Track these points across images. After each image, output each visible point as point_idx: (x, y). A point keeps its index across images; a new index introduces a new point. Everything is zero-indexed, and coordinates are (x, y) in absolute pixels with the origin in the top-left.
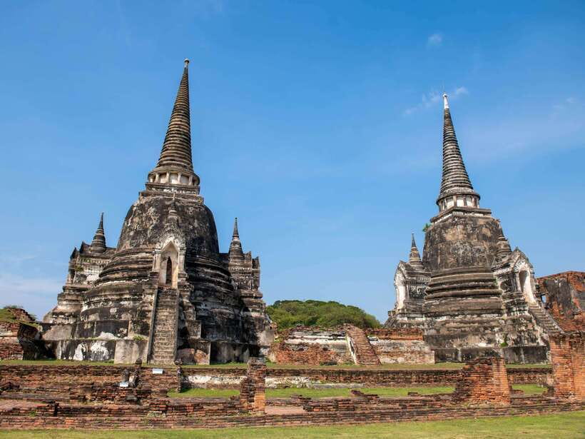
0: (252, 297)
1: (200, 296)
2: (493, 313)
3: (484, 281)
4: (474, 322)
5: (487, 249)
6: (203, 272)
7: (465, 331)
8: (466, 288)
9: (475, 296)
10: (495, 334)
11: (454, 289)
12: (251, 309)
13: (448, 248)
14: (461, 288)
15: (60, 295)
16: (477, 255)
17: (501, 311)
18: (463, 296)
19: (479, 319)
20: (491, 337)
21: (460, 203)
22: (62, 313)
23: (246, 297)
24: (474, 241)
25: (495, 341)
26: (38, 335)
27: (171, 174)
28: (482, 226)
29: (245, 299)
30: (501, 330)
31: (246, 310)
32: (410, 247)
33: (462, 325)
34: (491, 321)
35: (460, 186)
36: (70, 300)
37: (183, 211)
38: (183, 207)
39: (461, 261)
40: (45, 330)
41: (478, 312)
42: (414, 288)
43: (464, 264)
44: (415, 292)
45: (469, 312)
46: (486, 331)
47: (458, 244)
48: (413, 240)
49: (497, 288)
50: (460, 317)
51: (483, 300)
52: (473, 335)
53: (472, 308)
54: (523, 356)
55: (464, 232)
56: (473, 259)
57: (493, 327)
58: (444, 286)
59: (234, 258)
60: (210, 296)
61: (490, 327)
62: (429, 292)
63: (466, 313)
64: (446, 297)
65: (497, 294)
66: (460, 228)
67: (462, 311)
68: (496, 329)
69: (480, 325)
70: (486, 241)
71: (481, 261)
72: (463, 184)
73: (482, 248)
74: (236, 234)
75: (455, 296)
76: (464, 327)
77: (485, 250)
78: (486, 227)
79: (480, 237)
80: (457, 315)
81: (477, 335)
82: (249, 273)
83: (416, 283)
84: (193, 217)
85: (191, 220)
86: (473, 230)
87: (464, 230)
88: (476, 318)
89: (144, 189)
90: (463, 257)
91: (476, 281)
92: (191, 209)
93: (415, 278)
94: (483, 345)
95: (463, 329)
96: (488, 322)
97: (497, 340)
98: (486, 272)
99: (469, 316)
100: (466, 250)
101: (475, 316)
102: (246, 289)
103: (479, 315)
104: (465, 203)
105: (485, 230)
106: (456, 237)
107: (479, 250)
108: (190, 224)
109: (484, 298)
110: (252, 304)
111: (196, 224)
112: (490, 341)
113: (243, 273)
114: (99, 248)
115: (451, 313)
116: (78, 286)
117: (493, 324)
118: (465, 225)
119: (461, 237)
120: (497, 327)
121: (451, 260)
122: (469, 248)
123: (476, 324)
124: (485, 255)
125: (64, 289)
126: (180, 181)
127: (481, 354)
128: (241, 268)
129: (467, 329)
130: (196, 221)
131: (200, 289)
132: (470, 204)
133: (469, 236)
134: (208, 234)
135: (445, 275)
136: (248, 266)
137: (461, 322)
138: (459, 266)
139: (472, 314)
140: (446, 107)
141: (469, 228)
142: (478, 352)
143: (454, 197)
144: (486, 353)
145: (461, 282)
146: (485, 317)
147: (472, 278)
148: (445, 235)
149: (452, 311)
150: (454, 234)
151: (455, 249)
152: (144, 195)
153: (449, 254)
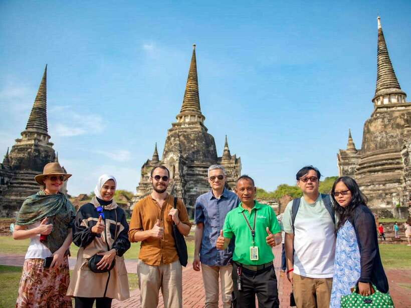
0: (234, 181)
1: (192, 184)
2: (395, 183)
3: (392, 159)
4: (379, 190)
5: (399, 134)
6: (197, 170)
7: (372, 197)
8: (378, 166)
9: (383, 171)
10: (392, 198)
11: (370, 166)
12: (232, 189)
13: (371, 138)
14: (375, 166)
15: (138, 188)
16: (390, 140)
17: (401, 181)
18: (375, 171)
19: (383, 187)
20: (389, 200)
21: (386, 101)
22: (138, 196)
23: (230, 182)
24: (389, 130)
25: (392, 203)
26: (128, 207)
27: (185, 116)
28: (397, 117)
29: (229, 183)
30: (398, 195)
31: (230, 189)
32: (348, 138)
33: (371, 192)
34: (392, 189)
35: (386, 88)
36: (142, 190)
37: (188, 137)
38: (188, 135)
39: (378, 146)
40: (131, 205)
41: (384, 183)
42: (346, 168)
43: (381, 148)
44: (347, 170)
45: (377, 183)
46: (387, 196)
47: (378, 133)
48: (350, 134)
49: (401, 163)
50: (372, 186)
51: (389, 174)
52: (377, 199)
53: (379, 180)
54: (400, 214)
55: (382, 124)
56: (387, 143)
57: (392, 193)
58: (365, 165)
59: (224, 159)
60: (198, 183)
61: (390, 193)
62: (358, 169)
63: (375, 183)
64: (364, 173)
65: (401, 168)
66: (380, 120)
67: (372, 183)
68: (394, 194)
69: (383, 192)
70: (399, 128)
71: (393, 144)
72: (388, 86)
73: (395, 135)
74: (226, 145)
75: (370, 172)
76: (372, 194)
77: (397, 135)
78: (401, 118)
79: (394, 126)
80: (370, 186)
81: (379, 199)
82: (232, 168)
83: (348, 164)
84: (194, 140)
85: (192, 142)
86: (389, 121)
87: (382, 122)
88: (382, 187)
89: (171, 127)
90: (380, 143)
91: (386, 160)
92: (193, 135)
93: (347, 161)
94: (383, 206)
95: (371, 195)
96: (389, 189)
97: (394, 202)
98: (396, 152)
99: (377, 186)
100: (383, 137)
101: (381, 186)
102: (230, 177)
103: (384, 185)
104: (390, 101)
105: (399, 121)
106: (377, 128)
107: (392, 136)
108: (192, 144)
109: (390, 172)
110: (233, 185)
111: (195, 143)
112: (388, 203)
113: (229, 168)
114: (155, 162)
115: (366, 184)
116: (145, 182)
117: (393, 190)
118: (383, 119)
119: (380, 127)
120: (395, 192)
121: (372, 145)
122: (385, 135)
123: (381, 192)
124: (397, 140)
125: (140, 184)
126: (190, 120)
127: (379, 212)
128: (227, 165)
129: (374, 195)
130: (195, 142)
131: (192, 180)
132: (394, 100)
133: (385, 126)
134: (204, 148)
135: (368, 157)
136: (232, 163)
137: (371, 190)
138: (377, 150)
139: (379, 184)
140: (379, 27)
141: (386, 120)
142: (377, 211)
143: (381, 98)
144: (382, 212)
145: (376, 161)
146: (388, 186)
147: (383, 158)
148: (370, 127)
149: (367, 182)
150: (376, 126)
151: (375, 137)
152: (171, 130)
153: (372, 141)
